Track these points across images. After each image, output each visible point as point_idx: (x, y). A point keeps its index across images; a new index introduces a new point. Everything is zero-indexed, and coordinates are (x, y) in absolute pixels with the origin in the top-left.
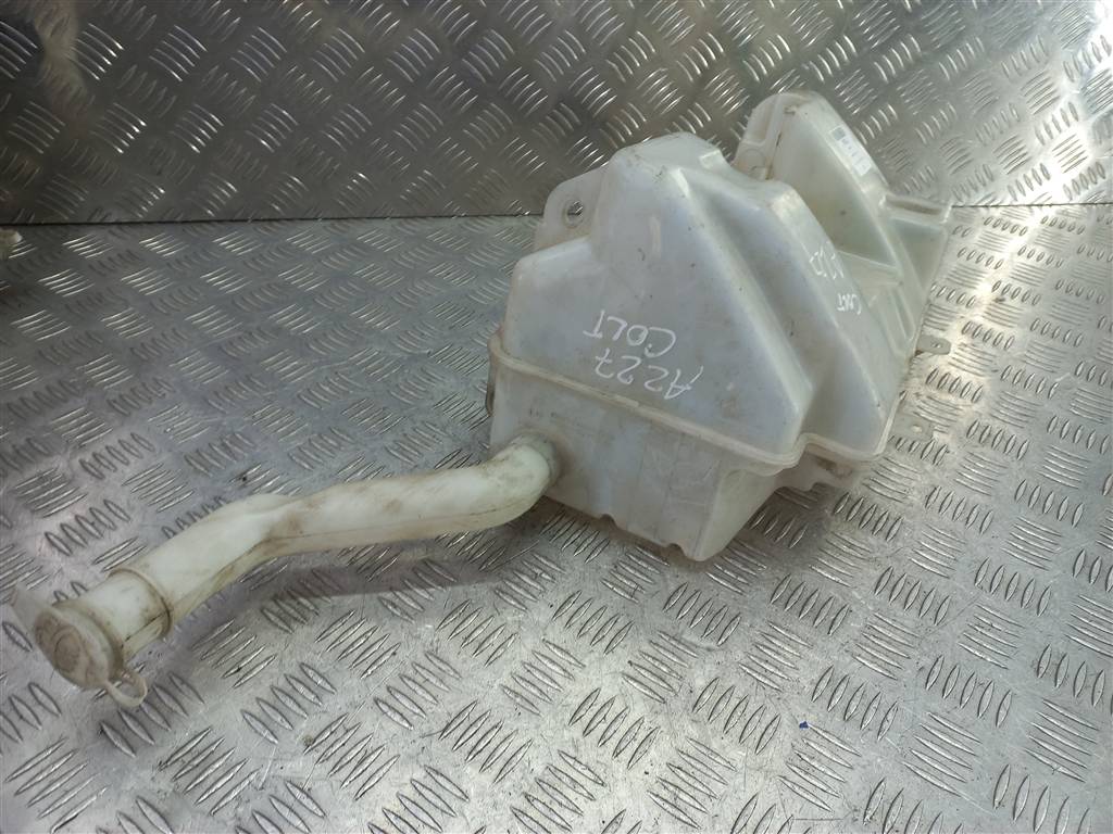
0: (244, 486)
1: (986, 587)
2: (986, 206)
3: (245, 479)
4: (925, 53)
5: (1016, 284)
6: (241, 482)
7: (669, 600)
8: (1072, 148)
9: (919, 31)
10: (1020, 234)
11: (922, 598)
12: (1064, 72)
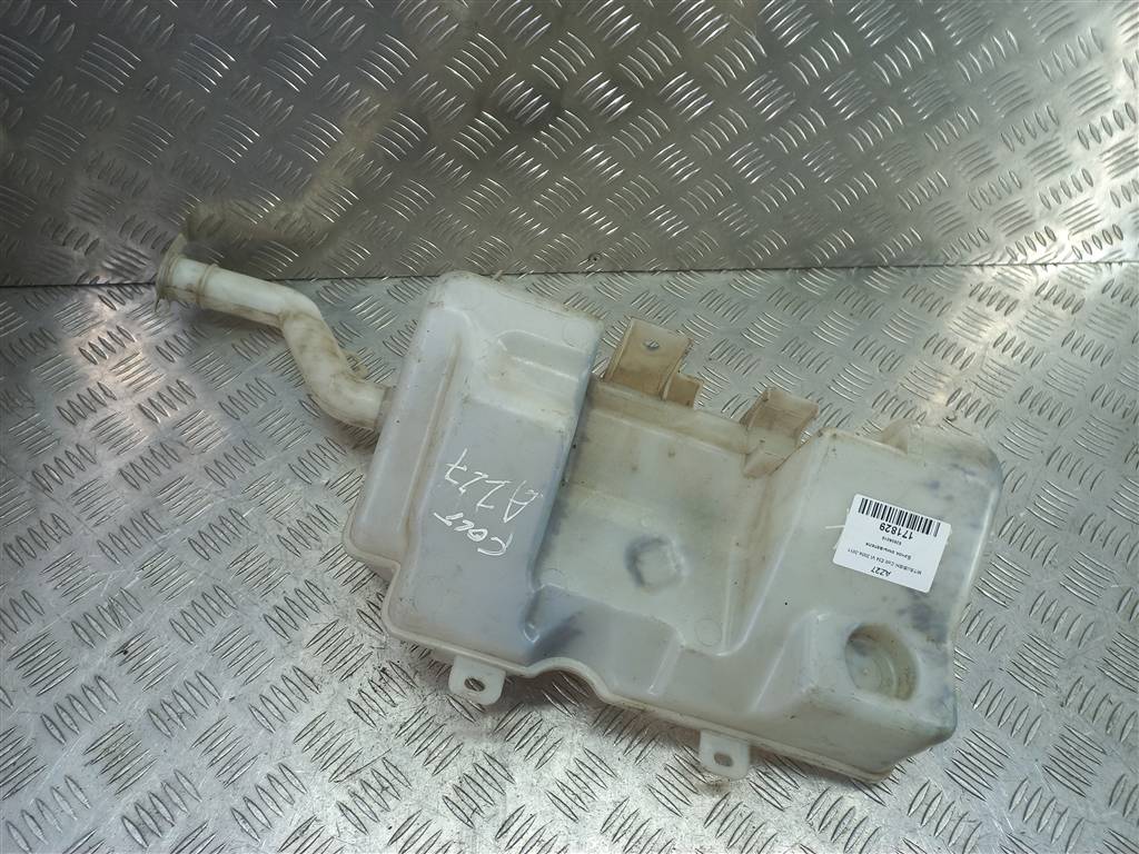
0: (124, 661)
1: (816, 824)
2: (981, 265)
3: (126, 652)
4: (909, 125)
5: (978, 394)
6: (122, 656)
7: (503, 826)
8: (1082, 213)
9: (902, 105)
10: (1005, 314)
11: (749, 833)
12: (1077, 141)
